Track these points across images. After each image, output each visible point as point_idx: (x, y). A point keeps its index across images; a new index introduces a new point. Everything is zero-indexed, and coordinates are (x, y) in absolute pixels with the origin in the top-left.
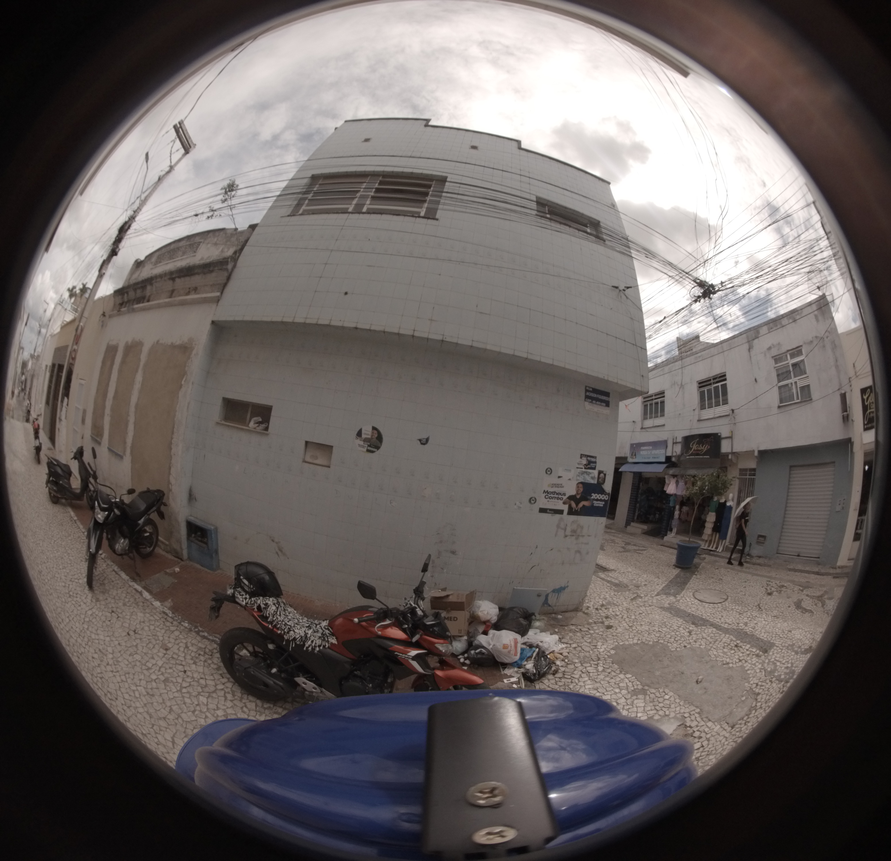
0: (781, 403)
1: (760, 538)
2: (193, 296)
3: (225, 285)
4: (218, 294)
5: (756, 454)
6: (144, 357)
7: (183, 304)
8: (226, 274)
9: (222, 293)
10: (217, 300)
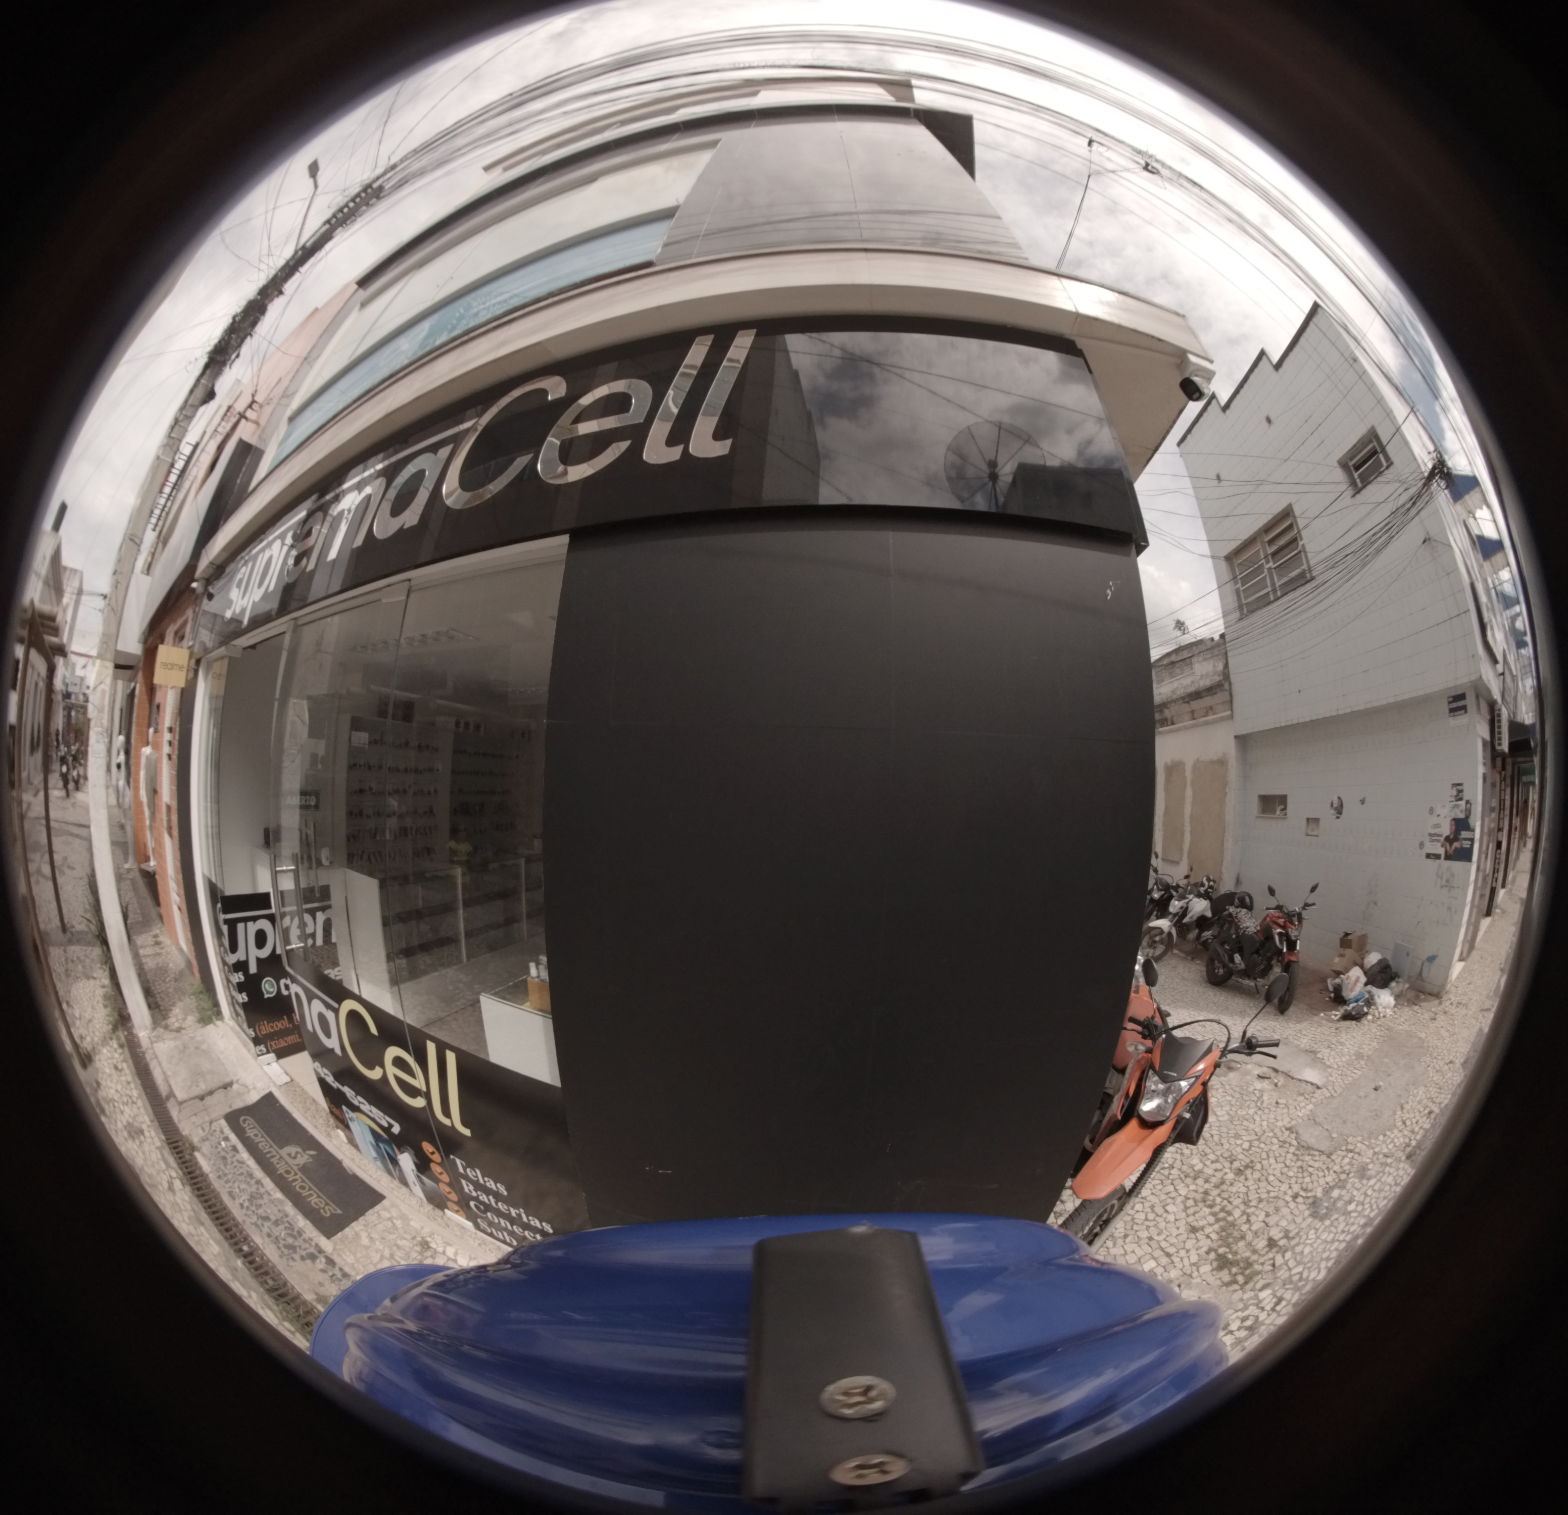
2: (1210, 718)
3: (1231, 701)
4: (1229, 713)
6: (1189, 774)
7: (1207, 723)
8: (1228, 693)
9: (1232, 710)
10: (1231, 717)
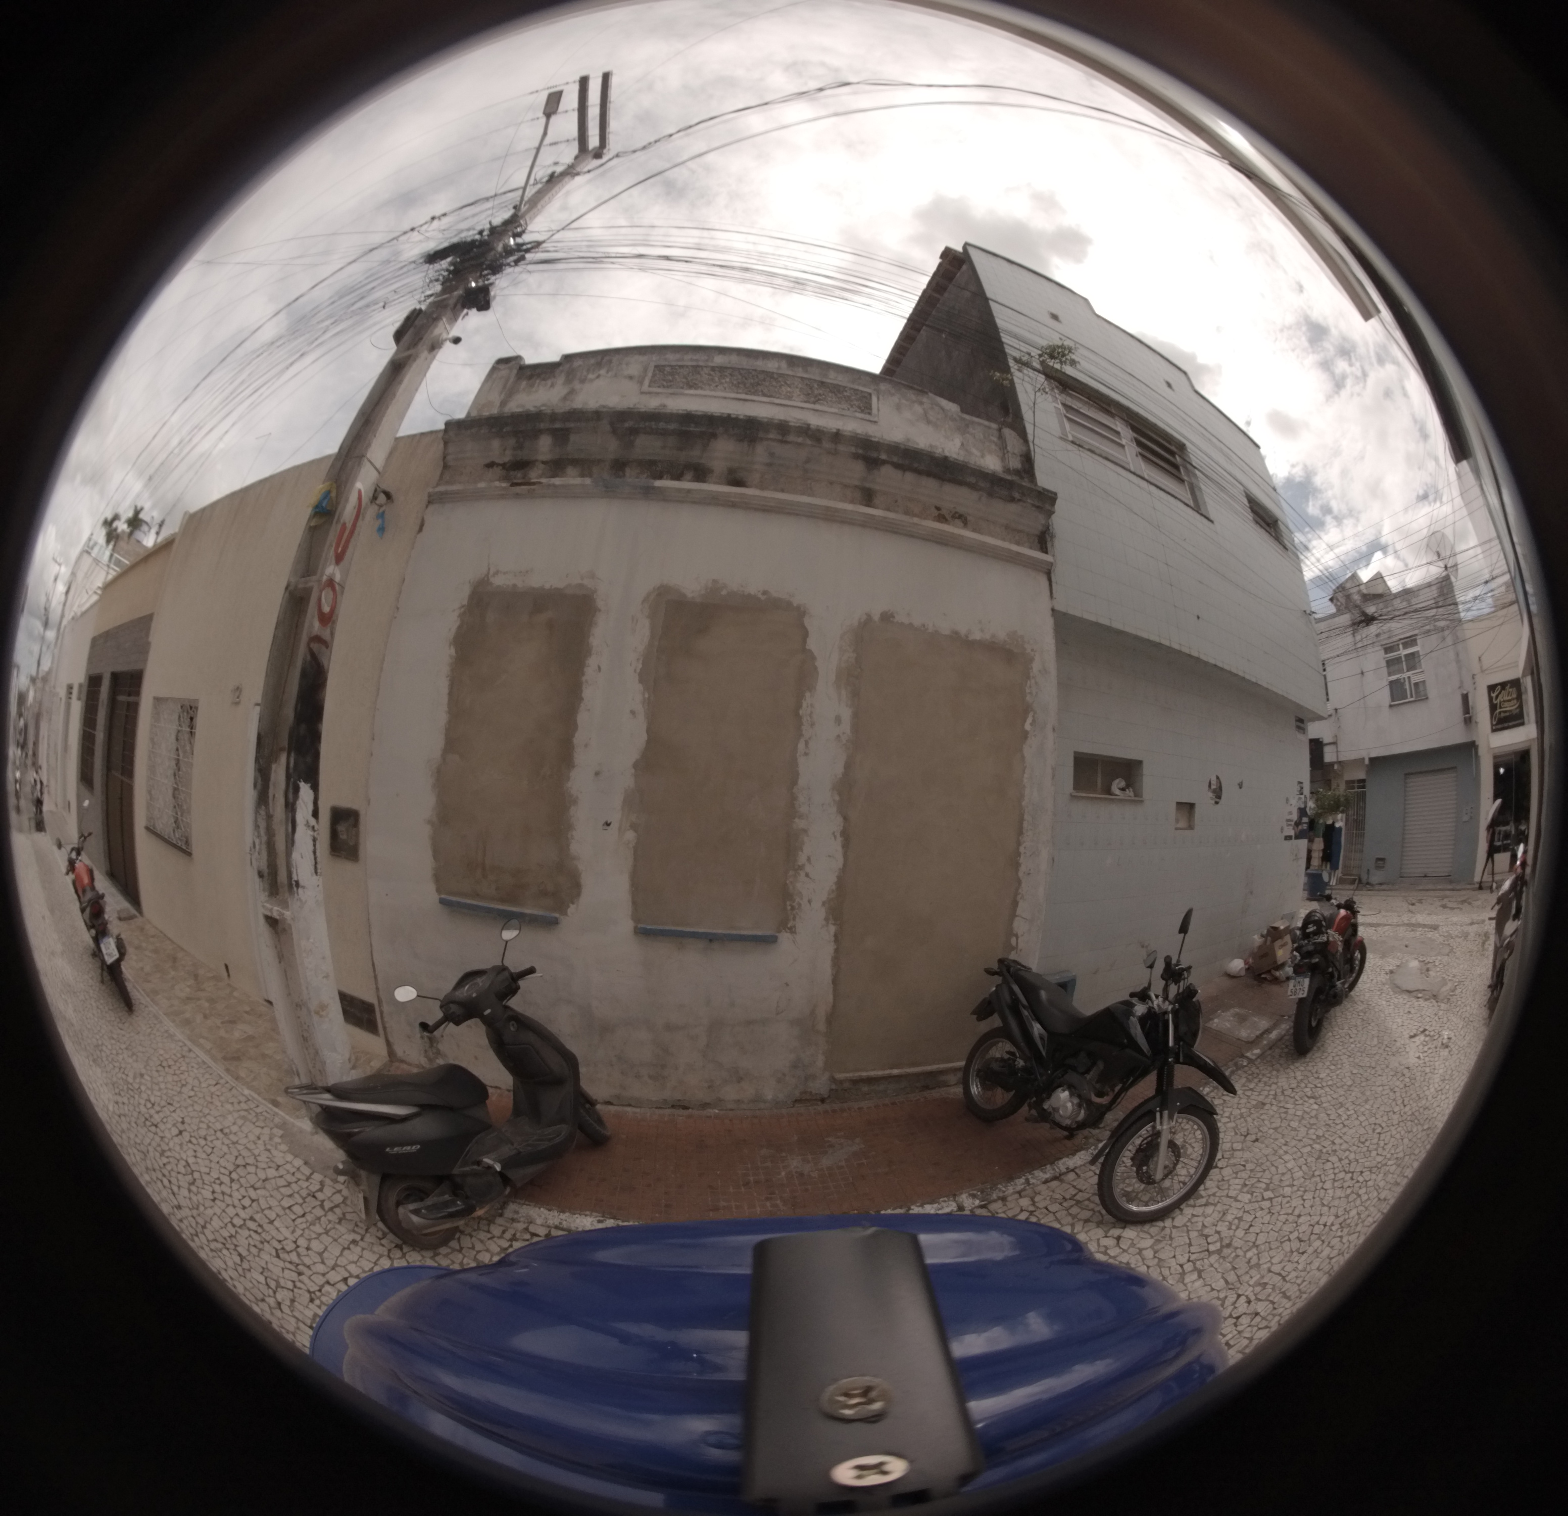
0: (1393, 700)
1: (1380, 862)
4: (1051, 558)
5: (1367, 762)
10: (1047, 570)
